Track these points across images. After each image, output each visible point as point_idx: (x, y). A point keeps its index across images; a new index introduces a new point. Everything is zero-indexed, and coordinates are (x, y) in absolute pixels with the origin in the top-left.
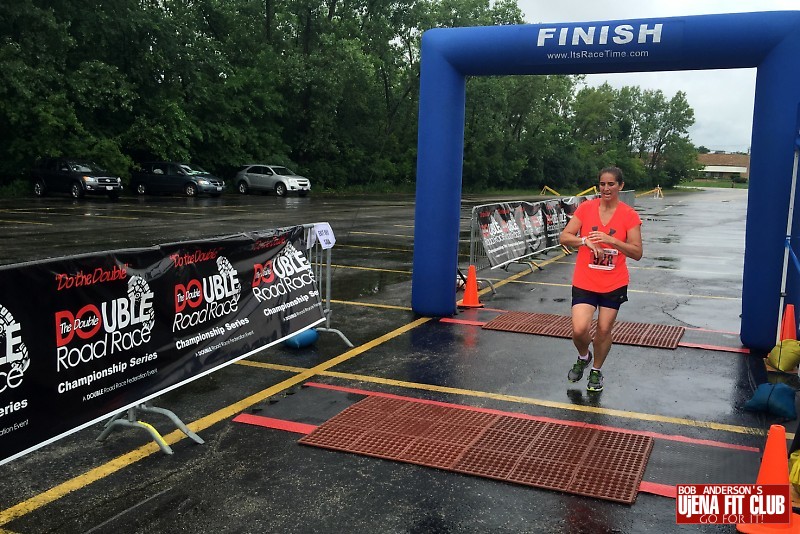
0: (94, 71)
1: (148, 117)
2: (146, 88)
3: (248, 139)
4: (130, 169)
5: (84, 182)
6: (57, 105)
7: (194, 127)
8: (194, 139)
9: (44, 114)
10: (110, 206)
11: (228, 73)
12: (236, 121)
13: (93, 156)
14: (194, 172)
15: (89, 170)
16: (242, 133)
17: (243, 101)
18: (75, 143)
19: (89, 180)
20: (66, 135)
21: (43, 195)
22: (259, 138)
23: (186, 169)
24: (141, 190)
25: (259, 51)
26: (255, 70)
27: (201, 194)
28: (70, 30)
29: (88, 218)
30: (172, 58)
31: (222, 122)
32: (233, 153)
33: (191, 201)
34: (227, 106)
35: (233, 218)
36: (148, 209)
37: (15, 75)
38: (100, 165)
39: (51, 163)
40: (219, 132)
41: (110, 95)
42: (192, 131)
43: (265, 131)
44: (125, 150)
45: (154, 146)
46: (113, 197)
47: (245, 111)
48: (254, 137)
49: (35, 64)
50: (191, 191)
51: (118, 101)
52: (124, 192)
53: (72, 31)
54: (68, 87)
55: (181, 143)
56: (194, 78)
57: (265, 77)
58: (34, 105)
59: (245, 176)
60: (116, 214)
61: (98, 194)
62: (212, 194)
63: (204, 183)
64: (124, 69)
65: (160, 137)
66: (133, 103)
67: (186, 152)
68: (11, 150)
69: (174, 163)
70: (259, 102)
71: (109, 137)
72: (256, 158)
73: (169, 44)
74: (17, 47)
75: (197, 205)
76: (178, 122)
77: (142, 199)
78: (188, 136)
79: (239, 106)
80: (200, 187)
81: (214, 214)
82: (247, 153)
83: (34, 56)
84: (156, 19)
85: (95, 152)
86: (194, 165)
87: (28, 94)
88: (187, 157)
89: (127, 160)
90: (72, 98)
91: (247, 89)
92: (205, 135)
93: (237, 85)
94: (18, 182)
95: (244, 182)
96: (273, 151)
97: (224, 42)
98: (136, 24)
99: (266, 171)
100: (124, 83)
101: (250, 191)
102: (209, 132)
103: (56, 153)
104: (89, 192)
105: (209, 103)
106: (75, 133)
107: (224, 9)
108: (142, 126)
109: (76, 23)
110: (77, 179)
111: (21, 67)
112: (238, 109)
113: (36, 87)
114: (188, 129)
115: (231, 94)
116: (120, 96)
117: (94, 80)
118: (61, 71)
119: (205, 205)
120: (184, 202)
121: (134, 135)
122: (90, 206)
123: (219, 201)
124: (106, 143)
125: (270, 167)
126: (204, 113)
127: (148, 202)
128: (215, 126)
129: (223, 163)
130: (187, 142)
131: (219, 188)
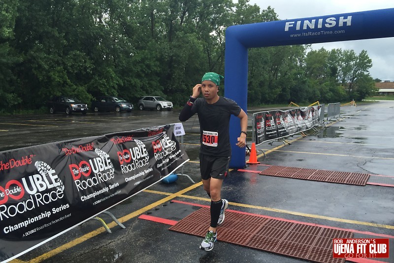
0: (75, 55)
1: (99, 76)
2: (98, 62)
3: (143, 84)
4: (91, 100)
5: (71, 107)
6: (59, 72)
7: (119, 80)
8: (119, 85)
9: (53, 76)
10: (82, 118)
11: (135, 53)
12: (138, 76)
13: (75, 95)
14: (119, 101)
15: (73, 101)
16: (141, 81)
17: (141, 66)
18: (67, 89)
19: (73, 106)
20: (63, 86)
21: (54, 113)
22: (149, 83)
23: (116, 99)
24: (96, 110)
25: (148, 42)
26: (146, 51)
27: (123, 111)
28: (64, 37)
29: (74, 123)
30: (109, 48)
31: (132, 76)
32: (137, 91)
33: (118, 114)
34: (134, 69)
35: (137, 122)
36: (99, 118)
37: (41, 59)
38: (78, 98)
39: (57, 98)
40: (130, 81)
41: (82, 66)
42: (118, 81)
43: (151, 80)
44: (89, 91)
45: (101, 89)
46: (84, 113)
47: (142, 71)
48: (146, 83)
49: (49, 53)
50: (118, 110)
51: (86, 68)
52: (89, 111)
53: (66, 38)
54: (64, 63)
55: (114, 87)
56: (119, 56)
57: (151, 54)
58: (49, 72)
59: (143, 101)
60: (85, 121)
61: (78, 112)
62: (128, 111)
63: (124, 106)
64: (88, 54)
65: (104, 85)
66: (92, 70)
67: (116, 91)
68: (39, 93)
69: (110, 97)
70: (148, 66)
71: (81, 86)
72: (148, 93)
73: (108, 41)
74: (41, 46)
75: (121, 116)
76: (112, 77)
77: (96, 114)
78: (117, 84)
79: (139, 69)
80: (122, 107)
81: (129, 120)
82: (143, 90)
83: (49, 50)
84: (102, 31)
85: (76, 93)
86: (120, 97)
87: (46, 67)
88: (116, 93)
89: (90, 96)
90: (65, 68)
91: (143, 60)
92: (124, 83)
93: (138, 59)
94: (43, 108)
95: (142, 104)
96: (155, 90)
97: (132, 39)
98: (93, 33)
99: (152, 99)
100: (88, 60)
101: (144, 109)
102: (126, 81)
103: (59, 94)
104: (74, 111)
105: (125, 67)
106: (67, 84)
107: (132, 23)
108: (96, 80)
109: (67, 34)
110: (68, 105)
111: (43, 55)
112: (139, 70)
113: (50, 64)
114: (117, 80)
115: (136, 63)
116: (86, 67)
117: (75, 60)
118: (61, 56)
119: (124, 116)
120: (115, 115)
121: (93, 84)
122: (74, 118)
123: (131, 114)
124: (81, 88)
125: (154, 97)
126: (124, 73)
127: (99, 115)
128: (128, 79)
129: (132, 96)
130: (116, 87)
131: (131, 108)
